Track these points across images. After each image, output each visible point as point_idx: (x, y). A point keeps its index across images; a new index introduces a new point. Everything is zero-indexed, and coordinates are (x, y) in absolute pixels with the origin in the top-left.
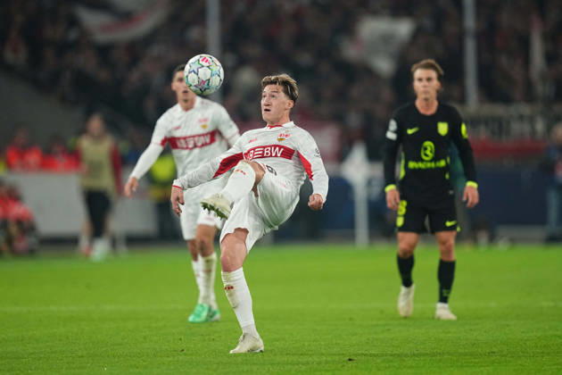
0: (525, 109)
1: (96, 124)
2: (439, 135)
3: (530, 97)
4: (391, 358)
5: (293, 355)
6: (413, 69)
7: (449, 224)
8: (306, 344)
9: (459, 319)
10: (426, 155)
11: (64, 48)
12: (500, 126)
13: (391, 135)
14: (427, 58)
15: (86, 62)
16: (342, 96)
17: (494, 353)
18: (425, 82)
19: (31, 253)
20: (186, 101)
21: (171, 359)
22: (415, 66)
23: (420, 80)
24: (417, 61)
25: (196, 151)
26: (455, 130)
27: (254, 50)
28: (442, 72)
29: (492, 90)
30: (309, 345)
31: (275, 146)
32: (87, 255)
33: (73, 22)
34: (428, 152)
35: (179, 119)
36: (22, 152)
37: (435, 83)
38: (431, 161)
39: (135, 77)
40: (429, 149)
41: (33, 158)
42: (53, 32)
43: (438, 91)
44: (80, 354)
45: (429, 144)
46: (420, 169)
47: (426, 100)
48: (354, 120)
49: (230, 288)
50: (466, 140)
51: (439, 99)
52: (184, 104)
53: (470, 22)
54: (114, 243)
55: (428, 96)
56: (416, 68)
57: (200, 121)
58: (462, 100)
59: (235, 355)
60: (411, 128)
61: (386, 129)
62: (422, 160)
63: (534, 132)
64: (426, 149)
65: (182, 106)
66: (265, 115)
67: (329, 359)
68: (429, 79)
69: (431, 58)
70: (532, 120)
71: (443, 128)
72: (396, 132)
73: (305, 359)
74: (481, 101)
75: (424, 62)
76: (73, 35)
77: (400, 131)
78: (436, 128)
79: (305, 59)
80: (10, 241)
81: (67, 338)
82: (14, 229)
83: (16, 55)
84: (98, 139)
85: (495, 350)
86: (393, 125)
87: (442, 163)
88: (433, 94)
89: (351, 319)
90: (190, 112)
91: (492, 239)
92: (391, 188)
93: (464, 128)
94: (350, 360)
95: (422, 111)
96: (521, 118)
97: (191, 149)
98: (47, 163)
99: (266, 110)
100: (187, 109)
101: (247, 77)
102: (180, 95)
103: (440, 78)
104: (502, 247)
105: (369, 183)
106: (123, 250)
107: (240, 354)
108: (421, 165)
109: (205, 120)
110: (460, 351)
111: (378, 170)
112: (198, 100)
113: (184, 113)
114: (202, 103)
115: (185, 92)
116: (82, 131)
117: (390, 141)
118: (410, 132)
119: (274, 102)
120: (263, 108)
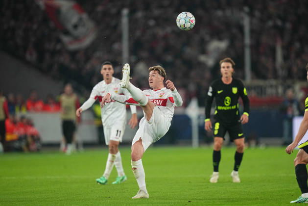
0: (273, 82)
1: (68, 88)
2: (233, 94)
3: (276, 76)
4: (209, 201)
5: (162, 199)
6: (220, 63)
7: (240, 135)
8: (169, 194)
9: (241, 182)
10: (227, 103)
11: (54, 53)
12: (261, 90)
13: (210, 94)
14: (227, 57)
15: (65, 59)
16: (186, 75)
17: (258, 198)
18: (226, 69)
19: (38, 151)
20: (108, 79)
21: (104, 201)
22: (221, 61)
23: (224, 67)
24: (222, 59)
25: (112, 103)
26: (240, 91)
27: (144, 54)
28: (234, 64)
29: (258, 73)
30: (170, 195)
31: (158, 100)
32: (64, 152)
33: (59, 41)
34: (228, 102)
35: (105, 88)
36: (34, 103)
37: (231, 69)
38: (229, 106)
39: (88, 66)
40: (228, 100)
41: (39, 106)
42: (49, 46)
43: (232, 73)
44: (61, 199)
45: (228, 98)
46: (224, 110)
47: (227, 77)
48: (192, 87)
49: (135, 169)
50: (246, 96)
51: (232, 77)
52: (107, 81)
53: (247, 41)
54: (77, 146)
55: (228, 76)
56: (222, 62)
57: (114, 89)
58: (244, 78)
59: (135, 199)
60: (219, 90)
61: (207, 91)
62: (225, 106)
63: (277, 93)
64: (227, 100)
65: (105, 81)
66: (151, 85)
67: (179, 201)
68: (228, 67)
69: (229, 57)
70: (276, 87)
71: (235, 90)
72: (212, 92)
73: (168, 201)
74: (252, 78)
75: (226, 59)
76: (58, 47)
77: (214, 92)
78: (231, 90)
79: (169, 58)
80: (28, 145)
81: (55, 191)
82: (30, 140)
83: (31, 56)
84: (69, 95)
85: (258, 197)
86: (211, 89)
87: (234, 107)
88: (230, 74)
89: (190, 182)
90: (109, 85)
91: (257, 144)
92: (208, 120)
93: (245, 90)
94: (189, 202)
95: (225, 82)
96: (271, 86)
97: (110, 102)
98: (46, 108)
99: (151, 82)
100: (108, 83)
101: (141, 67)
102: (105, 76)
103: (233, 67)
104: (262, 148)
105: (199, 117)
106: (81, 149)
107: (137, 199)
108: (224, 108)
109: (117, 89)
110: (242, 197)
111: (203, 111)
112: (114, 79)
113: (106, 85)
114: (115, 80)
115: (108, 75)
116: (62, 92)
117: (209, 96)
118: (219, 92)
119: (154, 78)
120: (150, 81)
